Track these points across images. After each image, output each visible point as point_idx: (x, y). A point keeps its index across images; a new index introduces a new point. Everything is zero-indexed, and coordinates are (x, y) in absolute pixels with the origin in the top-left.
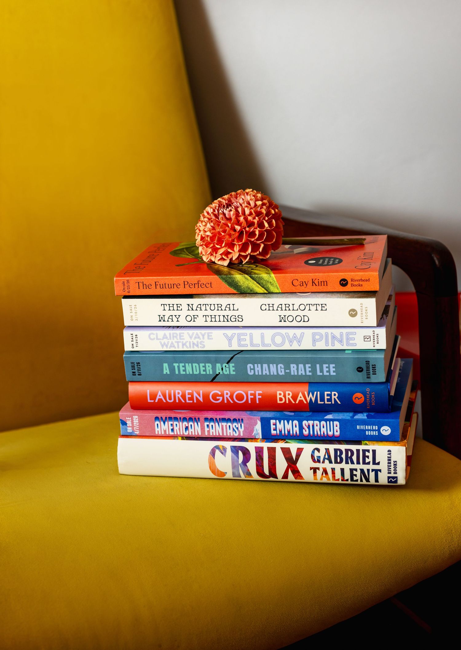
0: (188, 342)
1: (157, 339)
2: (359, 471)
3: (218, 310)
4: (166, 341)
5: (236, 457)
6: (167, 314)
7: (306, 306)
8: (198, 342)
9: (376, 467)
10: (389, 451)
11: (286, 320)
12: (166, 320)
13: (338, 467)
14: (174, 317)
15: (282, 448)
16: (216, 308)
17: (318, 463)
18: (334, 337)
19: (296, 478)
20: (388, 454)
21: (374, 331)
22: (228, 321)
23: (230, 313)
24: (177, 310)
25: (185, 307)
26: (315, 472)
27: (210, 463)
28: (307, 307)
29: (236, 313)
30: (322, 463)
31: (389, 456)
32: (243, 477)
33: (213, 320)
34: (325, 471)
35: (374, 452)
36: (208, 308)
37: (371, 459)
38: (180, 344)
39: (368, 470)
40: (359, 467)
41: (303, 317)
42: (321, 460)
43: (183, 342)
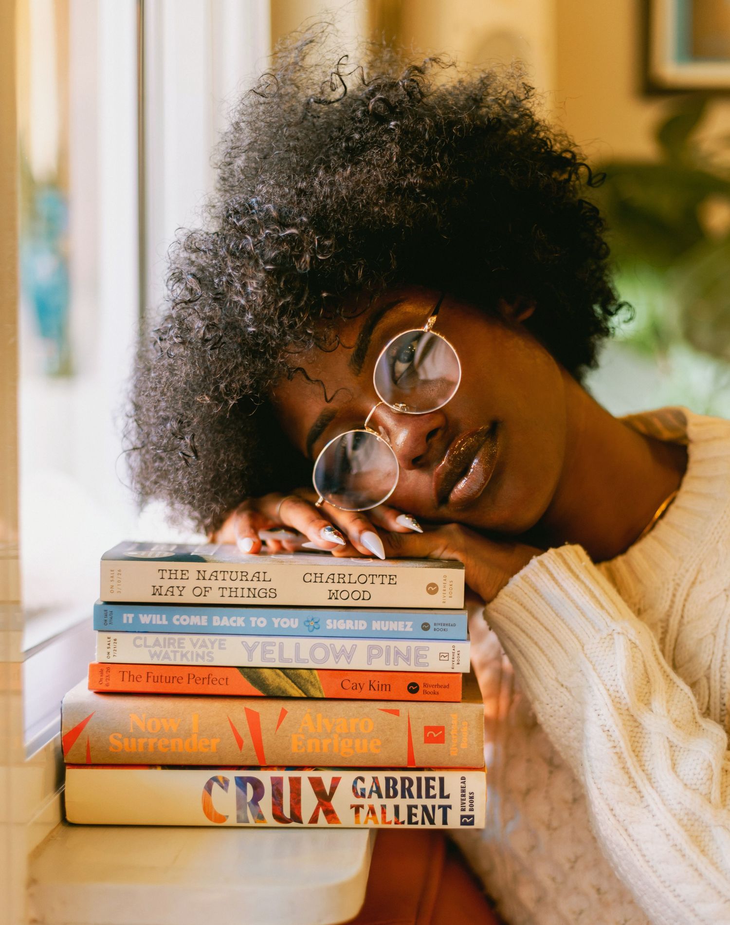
0: (190, 653)
1: (146, 646)
2: (420, 809)
3: (241, 580)
4: (157, 649)
5: (242, 793)
6: (166, 584)
7: (368, 576)
8: (204, 653)
9: (444, 802)
10: (463, 778)
11: (339, 597)
12: (163, 593)
13: (390, 803)
14: (175, 589)
15: (311, 779)
16: (239, 578)
17: (361, 798)
18: (398, 653)
19: (329, 822)
20: (462, 783)
21: (454, 647)
22: (254, 597)
23: (259, 585)
24: (182, 579)
25: (193, 575)
26: (357, 811)
27: (204, 802)
28: (370, 580)
29: (267, 586)
30: (368, 798)
31: (463, 785)
32: (252, 823)
33: (233, 594)
34: (372, 810)
35: (442, 780)
36: (227, 576)
37: (436, 791)
38: (178, 655)
39: (433, 807)
40: (420, 802)
41: (362, 593)
42: (367, 793)
43: (182, 652)
